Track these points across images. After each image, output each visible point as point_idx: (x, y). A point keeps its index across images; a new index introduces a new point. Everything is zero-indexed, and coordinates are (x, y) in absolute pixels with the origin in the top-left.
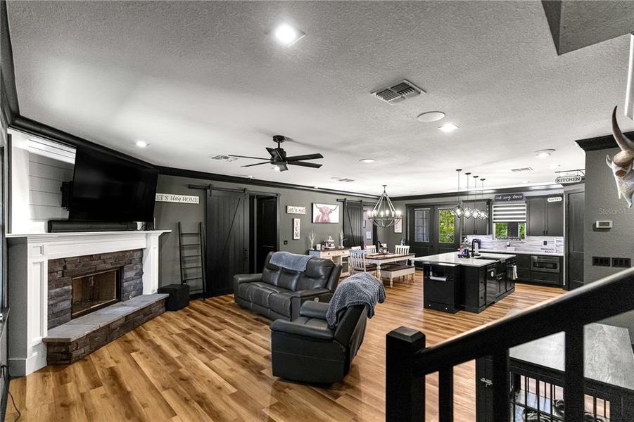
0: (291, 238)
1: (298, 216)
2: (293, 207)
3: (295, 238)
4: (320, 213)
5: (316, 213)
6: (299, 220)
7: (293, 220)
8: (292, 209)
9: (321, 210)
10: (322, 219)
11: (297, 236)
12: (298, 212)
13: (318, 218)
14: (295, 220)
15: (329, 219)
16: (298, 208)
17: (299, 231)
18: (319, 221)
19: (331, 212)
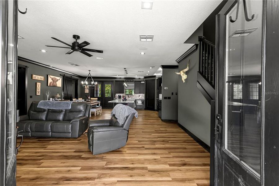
0: (35, 94)
1: (39, 81)
2: (36, 76)
3: (37, 94)
4: (52, 81)
5: (50, 81)
6: (40, 84)
7: (36, 84)
8: (36, 77)
9: (52, 79)
10: (53, 84)
11: (39, 93)
12: (39, 79)
13: (51, 83)
14: (38, 83)
15: (56, 84)
16: (39, 77)
17: (40, 90)
18: (51, 85)
19: (57, 81)
